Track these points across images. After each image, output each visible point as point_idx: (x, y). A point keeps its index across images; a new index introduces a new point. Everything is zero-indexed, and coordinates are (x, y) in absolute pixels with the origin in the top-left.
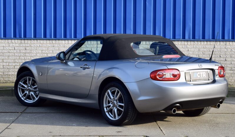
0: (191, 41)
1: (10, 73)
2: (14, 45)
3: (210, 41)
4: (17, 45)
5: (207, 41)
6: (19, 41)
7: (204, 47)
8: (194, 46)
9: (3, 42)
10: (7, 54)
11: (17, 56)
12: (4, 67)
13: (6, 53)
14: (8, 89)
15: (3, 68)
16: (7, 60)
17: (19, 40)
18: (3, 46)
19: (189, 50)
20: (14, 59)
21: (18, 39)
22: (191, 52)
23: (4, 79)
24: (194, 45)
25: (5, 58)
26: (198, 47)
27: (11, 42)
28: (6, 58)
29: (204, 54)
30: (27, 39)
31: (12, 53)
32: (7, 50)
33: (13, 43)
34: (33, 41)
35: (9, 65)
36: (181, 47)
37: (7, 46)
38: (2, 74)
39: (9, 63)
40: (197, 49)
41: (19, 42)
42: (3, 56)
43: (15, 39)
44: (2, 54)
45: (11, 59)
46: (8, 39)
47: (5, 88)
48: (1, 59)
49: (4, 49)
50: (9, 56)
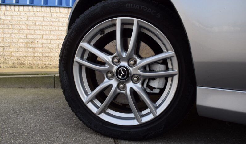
1: (52, 55)
2: (59, 15)
4: (63, 15)
9: (43, 11)
10: (48, 28)
11: (62, 31)
12: (44, 45)
13: (48, 26)
14: (47, 75)
15: (43, 48)
16: (48, 37)
18: (44, 17)
20: (58, 35)
21: (64, 7)
23: (44, 62)
25: (45, 33)
27: (54, 12)
28: (47, 32)
31: (55, 26)
32: (49, 21)
33: (57, 12)
35: (50, 43)
37: (48, 17)
38: (41, 56)
39: (51, 40)
41: (66, 11)
42: (43, 30)
43: (60, 7)
44: (41, 27)
45: (54, 35)
46: (50, 7)
47: (42, 74)
48: (40, 34)
49: (44, 21)
50: (51, 30)
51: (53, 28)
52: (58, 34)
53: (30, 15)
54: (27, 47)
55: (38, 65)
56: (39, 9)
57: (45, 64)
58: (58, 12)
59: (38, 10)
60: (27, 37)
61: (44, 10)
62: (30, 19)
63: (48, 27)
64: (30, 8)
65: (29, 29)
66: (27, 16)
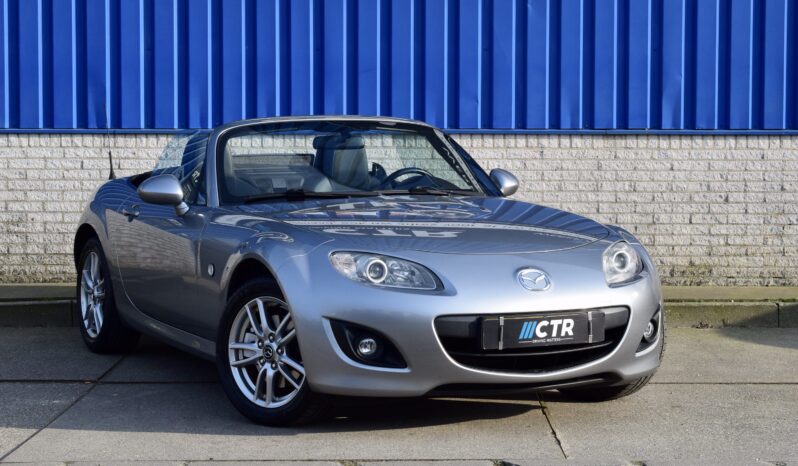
0: (681, 135)
2: (80, 152)
3: (747, 136)
4: (91, 153)
5: (736, 136)
6: (98, 140)
7: (726, 157)
8: (692, 152)
9: (43, 144)
10: (58, 184)
11: (89, 190)
12: (48, 227)
13: (55, 180)
14: (59, 302)
15: (45, 232)
16: (57, 206)
17: (96, 138)
18: (45, 158)
19: (676, 165)
21: (93, 134)
22: (683, 173)
23: (49, 268)
24: (692, 148)
25: (49, 199)
26: (705, 156)
27: (70, 145)
28: (55, 196)
29: (727, 180)
30: (125, 134)
31: (73, 179)
32: (58, 169)
33: (77, 147)
34: (144, 139)
35: (63, 222)
36: (648, 157)
37: (56, 158)
38: (42, 252)
39: (63, 213)
40: (702, 163)
41: (98, 143)
42: (44, 190)
43: (82, 134)
44: (39, 183)
45: (71, 201)
46: (60, 134)
47: (49, 299)
48: (38, 201)
49: (45, 168)
50: (63, 191)
51: (69, 185)
52: (80, 198)
53: (13, 155)
54: (9, 232)
55: (34, 274)
56: (34, 140)
57: (51, 273)
58: (80, 145)
59: (32, 143)
60: (6, 208)
61: (47, 143)
62: (13, 165)
63: (57, 182)
64: (13, 139)
65: (12, 190)
66: (7, 158)
